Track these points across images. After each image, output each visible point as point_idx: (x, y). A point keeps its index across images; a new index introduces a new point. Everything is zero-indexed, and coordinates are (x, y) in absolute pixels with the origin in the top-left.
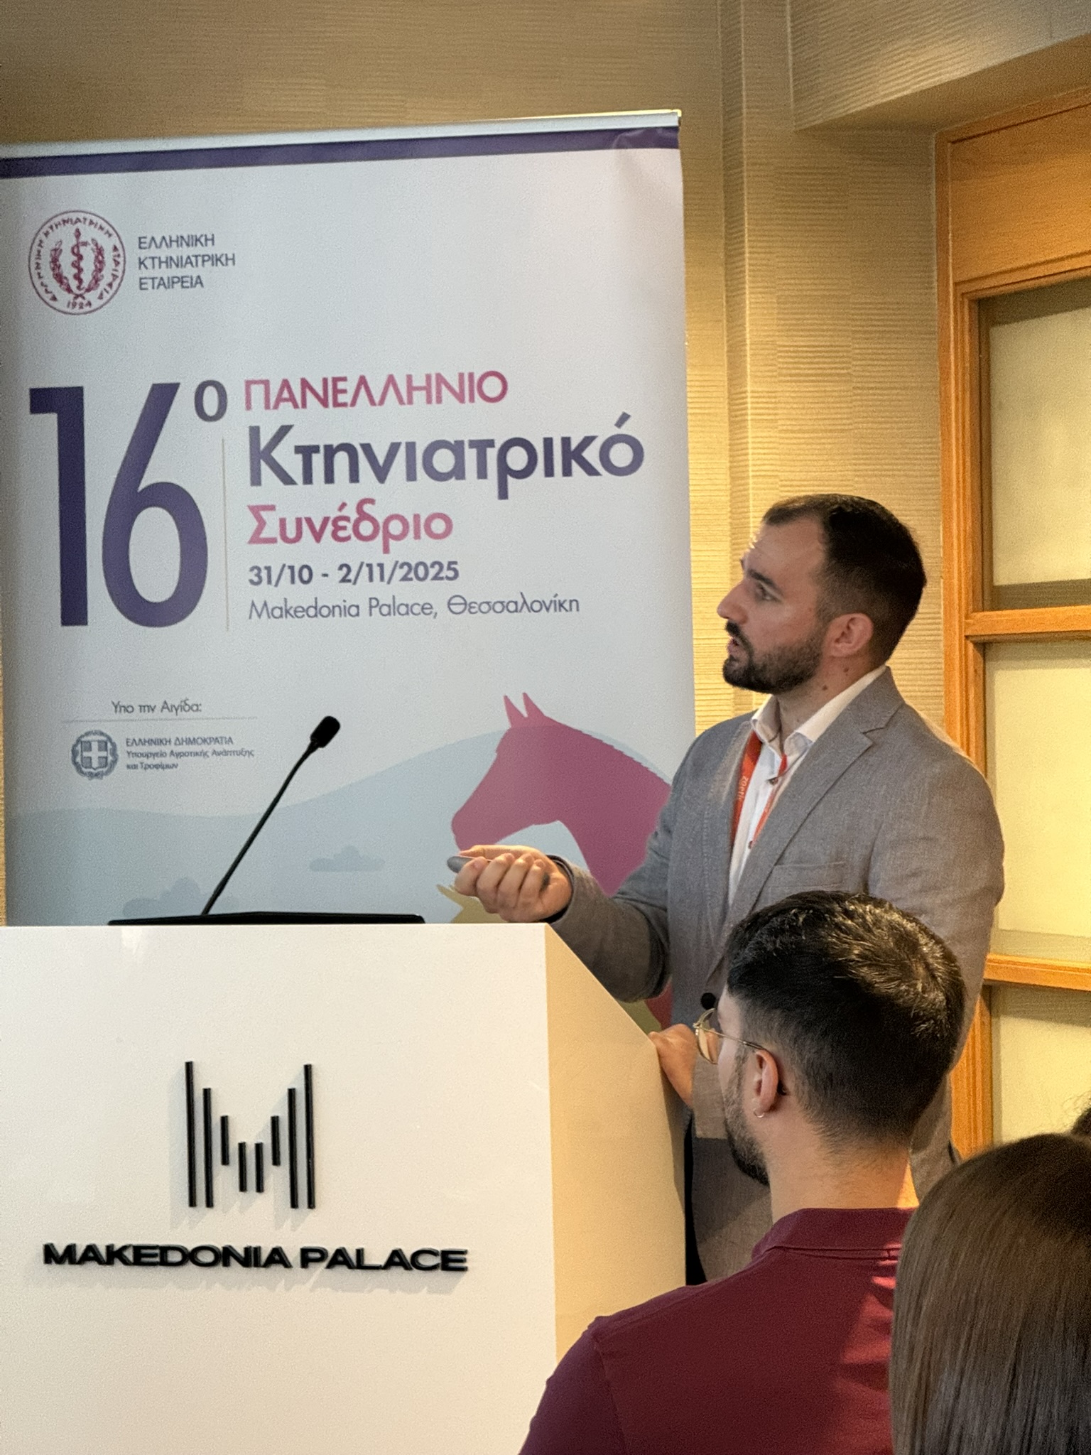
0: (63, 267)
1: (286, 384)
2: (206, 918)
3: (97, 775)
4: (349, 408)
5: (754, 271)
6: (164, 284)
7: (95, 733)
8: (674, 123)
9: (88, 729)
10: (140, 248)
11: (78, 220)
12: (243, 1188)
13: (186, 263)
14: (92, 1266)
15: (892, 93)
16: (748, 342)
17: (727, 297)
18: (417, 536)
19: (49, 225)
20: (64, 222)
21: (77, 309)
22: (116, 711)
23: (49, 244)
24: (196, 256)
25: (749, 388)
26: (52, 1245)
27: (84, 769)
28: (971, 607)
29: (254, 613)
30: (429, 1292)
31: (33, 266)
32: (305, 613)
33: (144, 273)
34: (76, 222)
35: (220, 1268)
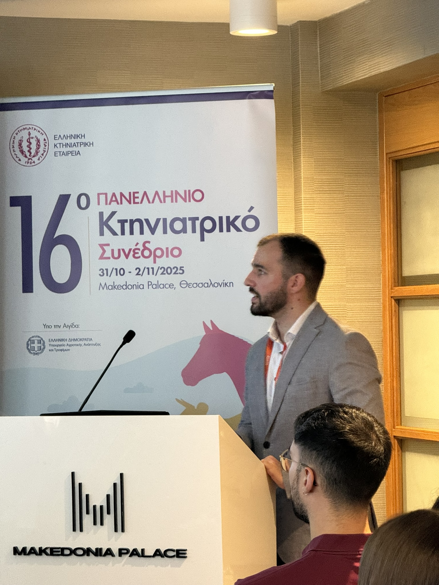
0: (23, 147)
1: (114, 195)
2: (80, 413)
3: (37, 354)
4: (140, 204)
5: (304, 148)
6: (64, 154)
7: (36, 337)
8: (273, 89)
9: (34, 335)
10: (55, 139)
11: (30, 128)
12: (95, 523)
13: (74, 145)
14: (33, 556)
15: (360, 77)
16: (302, 177)
17: (294, 159)
18: (167, 256)
19: (18, 130)
20: (24, 129)
21: (29, 165)
22: (45, 328)
23: (18, 138)
24: (78, 143)
25: (303, 196)
26: (17, 547)
27: (32, 352)
28: (393, 286)
29: (101, 288)
30: (171, 566)
31: (11, 147)
32: (122, 288)
33: (56, 150)
34: (29, 129)
35: (86, 556)
